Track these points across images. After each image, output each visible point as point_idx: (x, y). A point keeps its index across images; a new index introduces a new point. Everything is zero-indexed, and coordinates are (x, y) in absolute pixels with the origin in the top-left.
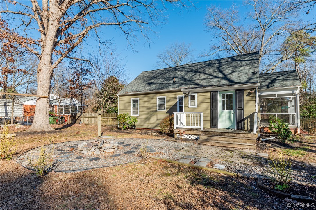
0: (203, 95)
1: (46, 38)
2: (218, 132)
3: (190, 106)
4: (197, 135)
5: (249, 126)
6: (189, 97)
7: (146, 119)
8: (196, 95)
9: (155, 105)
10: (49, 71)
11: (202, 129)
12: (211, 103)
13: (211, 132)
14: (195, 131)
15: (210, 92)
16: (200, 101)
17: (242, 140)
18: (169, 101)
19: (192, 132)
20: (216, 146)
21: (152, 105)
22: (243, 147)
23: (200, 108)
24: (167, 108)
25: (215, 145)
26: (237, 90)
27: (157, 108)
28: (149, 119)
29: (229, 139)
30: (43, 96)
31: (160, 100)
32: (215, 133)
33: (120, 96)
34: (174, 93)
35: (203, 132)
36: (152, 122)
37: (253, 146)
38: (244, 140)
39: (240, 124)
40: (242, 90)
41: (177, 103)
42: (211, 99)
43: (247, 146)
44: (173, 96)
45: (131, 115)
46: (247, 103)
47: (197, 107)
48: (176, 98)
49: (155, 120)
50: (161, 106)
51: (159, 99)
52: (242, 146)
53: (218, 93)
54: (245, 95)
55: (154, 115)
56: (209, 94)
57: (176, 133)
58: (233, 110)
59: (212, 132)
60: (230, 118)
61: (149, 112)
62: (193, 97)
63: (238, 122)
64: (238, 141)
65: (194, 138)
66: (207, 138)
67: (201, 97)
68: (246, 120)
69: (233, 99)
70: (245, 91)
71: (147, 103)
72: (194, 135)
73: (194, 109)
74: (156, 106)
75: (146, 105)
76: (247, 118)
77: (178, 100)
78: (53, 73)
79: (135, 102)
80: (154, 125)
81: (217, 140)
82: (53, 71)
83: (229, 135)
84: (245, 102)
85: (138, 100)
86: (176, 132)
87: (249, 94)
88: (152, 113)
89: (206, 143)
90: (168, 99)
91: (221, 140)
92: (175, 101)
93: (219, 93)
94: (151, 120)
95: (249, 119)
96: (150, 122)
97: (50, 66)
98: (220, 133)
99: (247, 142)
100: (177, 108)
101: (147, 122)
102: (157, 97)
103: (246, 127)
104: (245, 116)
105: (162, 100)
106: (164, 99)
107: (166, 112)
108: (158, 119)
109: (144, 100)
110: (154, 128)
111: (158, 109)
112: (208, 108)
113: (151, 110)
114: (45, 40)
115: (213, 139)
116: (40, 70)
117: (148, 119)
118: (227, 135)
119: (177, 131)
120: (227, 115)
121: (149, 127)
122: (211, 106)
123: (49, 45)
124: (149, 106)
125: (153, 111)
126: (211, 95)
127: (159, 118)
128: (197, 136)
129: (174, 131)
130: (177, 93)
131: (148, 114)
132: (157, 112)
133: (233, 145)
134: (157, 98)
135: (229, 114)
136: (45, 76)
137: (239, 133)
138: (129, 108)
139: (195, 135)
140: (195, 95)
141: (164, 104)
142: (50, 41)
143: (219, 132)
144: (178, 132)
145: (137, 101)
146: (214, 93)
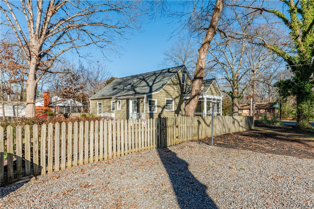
0: (124, 102)
1: (30, 63)
3: (118, 109)
6: (118, 102)
8: (121, 101)
10: (34, 85)
15: (126, 99)
16: (122, 105)
30: (30, 102)
33: (91, 100)
40: (139, 99)
45: (98, 114)
53: (130, 100)
58: (136, 112)
73: (120, 111)
75: (105, 107)
78: (37, 86)
79: (100, 104)
82: (37, 85)
85: (101, 103)
97: (34, 81)
112: (125, 110)
114: (30, 64)
116: (28, 85)
123: (32, 67)
136: (31, 89)
138: (96, 109)
142: (33, 65)
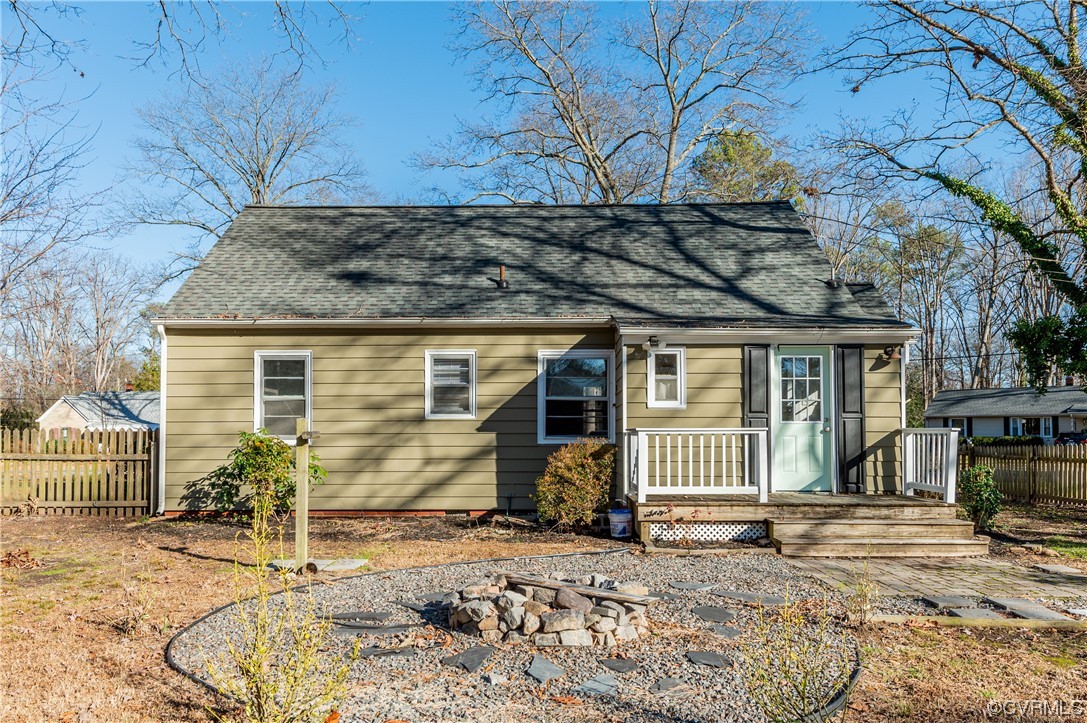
0: (712, 358)
2: (829, 506)
3: (653, 403)
4: (739, 523)
5: (880, 480)
6: (651, 362)
7: (358, 459)
8: (681, 354)
9: (414, 389)
11: (764, 499)
12: (743, 389)
13: (802, 509)
14: (735, 508)
15: (742, 346)
16: (699, 380)
17: (929, 529)
18: (495, 371)
19: (724, 512)
20: (857, 558)
21: (394, 390)
22: (949, 552)
23: (700, 410)
24: (481, 408)
25: (851, 554)
26: (839, 346)
27: (428, 404)
28: (379, 460)
29: (885, 527)
31: (440, 368)
32: (818, 509)
34: (522, 339)
35: (773, 509)
36: (394, 477)
37: (979, 548)
38: (935, 529)
39: (853, 472)
40: (859, 347)
41: (535, 382)
42: (743, 375)
43: (959, 548)
44: (520, 351)
46: (874, 395)
47: (684, 406)
48: (532, 360)
49: (415, 465)
50: (446, 396)
51: (438, 361)
52: (943, 548)
53: (772, 353)
54: (868, 364)
55: (407, 440)
56: (737, 352)
57: (651, 518)
58: (822, 422)
59: (806, 508)
60: (812, 447)
61: (376, 427)
62: (666, 365)
63: (845, 466)
64: (917, 533)
65: (730, 537)
66: (806, 531)
67: (699, 366)
68: (871, 458)
69: (821, 378)
70: (868, 353)
71: (362, 377)
72: (727, 523)
73: (671, 416)
74: (421, 396)
75: (356, 390)
76: (875, 448)
77: (541, 369)
79: (283, 369)
80: (410, 490)
81: (844, 537)
83: (868, 515)
84: (867, 392)
85: (302, 362)
86: (651, 514)
87: (880, 363)
88: (394, 429)
89: (818, 551)
90: (490, 362)
91: (857, 533)
92: (529, 377)
93: (776, 354)
94: (390, 465)
95: (880, 452)
96: (383, 478)
98: (837, 509)
99: (946, 533)
100: (536, 408)
101: (366, 478)
102: (428, 352)
103: (870, 481)
104: (869, 443)
105: (452, 367)
106: (465, 362)
107: (479, 425)
108: (428, 461)
109: (344, 364)
110: (404, 504)
111: (433, 412)
112: (731, 410)
113: (392, 413)
115: (828, 534)
117: (369, 459)
118: (861, 515)
119: (655, 509)
120: (803, 440)
121: (375, 503)
122: (743, 405)
124: (379, 391)
125: (400, 420)
126: (743, 360)
127: (437, 453)
128: (739, 527)
129: (642, 512)
130: (539, 339)
131: (370, 433)
132: (428, 428)
133: (916, 548)
134: (428, 354)
135: (810, 434)
137: (903, 506)
138: (240, 403)
139: (733, 523)
140: (675, 355)
141: (464, 389)
143: (834, 506)
144: (661, 513)
145: (298, 366)
146: (756, 353)
